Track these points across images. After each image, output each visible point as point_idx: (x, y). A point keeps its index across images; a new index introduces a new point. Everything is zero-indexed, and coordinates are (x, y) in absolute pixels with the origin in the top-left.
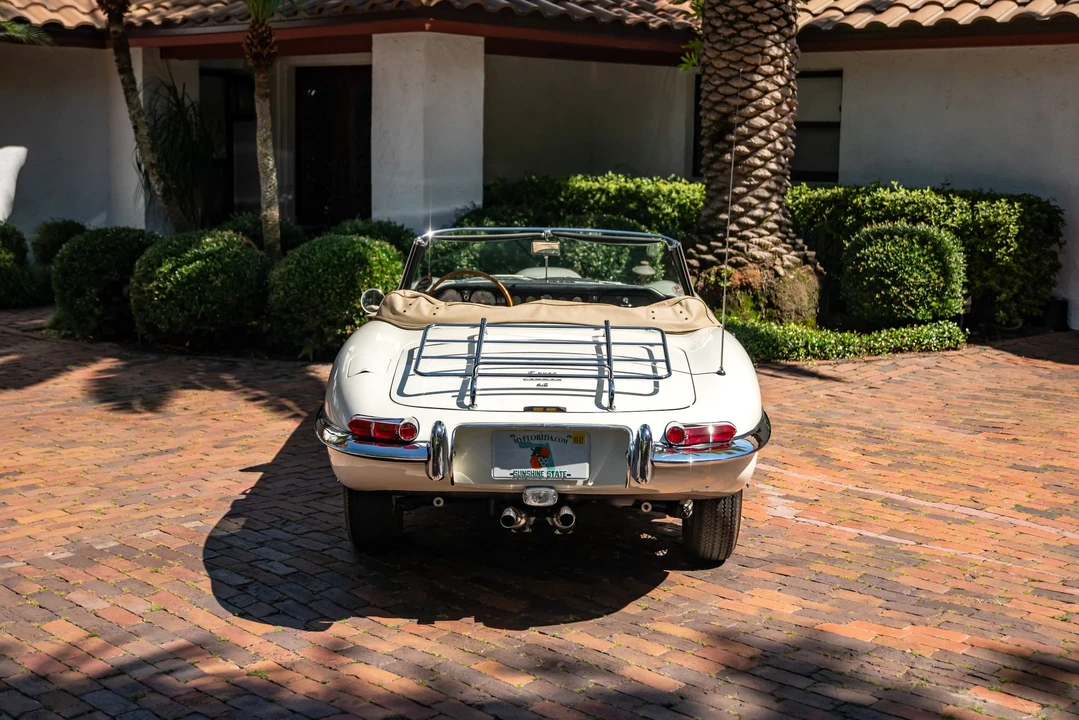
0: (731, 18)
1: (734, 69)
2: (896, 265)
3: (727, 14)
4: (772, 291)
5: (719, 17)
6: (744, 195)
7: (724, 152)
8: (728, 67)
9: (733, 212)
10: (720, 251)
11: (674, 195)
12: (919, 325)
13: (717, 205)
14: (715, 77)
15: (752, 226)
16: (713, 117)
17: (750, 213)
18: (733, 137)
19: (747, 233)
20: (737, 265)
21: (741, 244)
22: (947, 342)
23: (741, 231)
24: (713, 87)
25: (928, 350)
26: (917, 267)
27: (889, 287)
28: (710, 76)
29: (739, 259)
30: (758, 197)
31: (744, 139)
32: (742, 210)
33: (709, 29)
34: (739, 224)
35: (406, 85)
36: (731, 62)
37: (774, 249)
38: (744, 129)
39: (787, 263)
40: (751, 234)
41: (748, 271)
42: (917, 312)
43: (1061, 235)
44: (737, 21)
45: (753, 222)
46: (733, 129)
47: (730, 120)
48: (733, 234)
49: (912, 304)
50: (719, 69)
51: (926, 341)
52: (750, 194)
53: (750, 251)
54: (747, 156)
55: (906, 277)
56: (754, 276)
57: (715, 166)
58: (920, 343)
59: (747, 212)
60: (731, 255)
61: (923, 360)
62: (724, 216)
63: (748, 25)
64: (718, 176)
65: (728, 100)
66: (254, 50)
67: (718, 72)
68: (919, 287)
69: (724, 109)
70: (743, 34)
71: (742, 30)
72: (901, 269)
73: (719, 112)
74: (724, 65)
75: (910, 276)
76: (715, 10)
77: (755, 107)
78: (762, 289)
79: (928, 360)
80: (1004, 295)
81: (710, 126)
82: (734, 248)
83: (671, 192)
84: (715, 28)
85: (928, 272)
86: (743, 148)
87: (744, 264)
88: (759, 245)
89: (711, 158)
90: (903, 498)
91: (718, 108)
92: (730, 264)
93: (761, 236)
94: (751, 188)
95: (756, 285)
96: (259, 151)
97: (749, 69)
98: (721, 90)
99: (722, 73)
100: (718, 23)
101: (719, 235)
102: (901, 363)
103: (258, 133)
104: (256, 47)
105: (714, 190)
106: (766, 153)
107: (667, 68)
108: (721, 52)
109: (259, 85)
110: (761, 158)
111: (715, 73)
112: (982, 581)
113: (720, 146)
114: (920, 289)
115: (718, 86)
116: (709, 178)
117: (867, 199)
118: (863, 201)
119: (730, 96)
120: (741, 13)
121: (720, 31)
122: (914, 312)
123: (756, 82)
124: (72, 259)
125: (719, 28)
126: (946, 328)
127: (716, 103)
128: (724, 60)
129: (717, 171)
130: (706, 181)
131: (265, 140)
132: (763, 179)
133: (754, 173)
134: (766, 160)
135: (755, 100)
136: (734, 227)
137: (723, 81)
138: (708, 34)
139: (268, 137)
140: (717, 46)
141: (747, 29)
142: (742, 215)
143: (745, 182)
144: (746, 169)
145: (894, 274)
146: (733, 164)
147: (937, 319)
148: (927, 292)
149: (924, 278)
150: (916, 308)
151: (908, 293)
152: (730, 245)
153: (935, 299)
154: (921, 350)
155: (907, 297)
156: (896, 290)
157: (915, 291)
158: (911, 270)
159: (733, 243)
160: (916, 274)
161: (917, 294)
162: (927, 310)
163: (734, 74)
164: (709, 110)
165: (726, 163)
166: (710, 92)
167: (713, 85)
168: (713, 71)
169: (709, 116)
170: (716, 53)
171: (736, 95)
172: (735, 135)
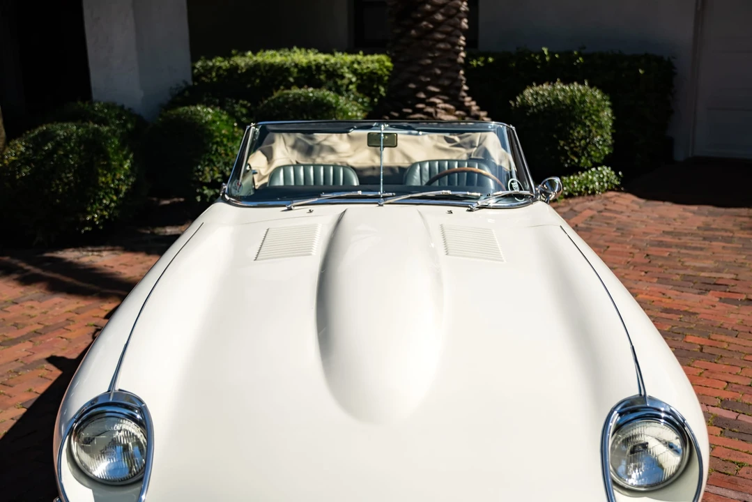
6: (430, 66)
7: (410, 28)
9: (421, 81)
10: (412, 117)
11: (356, 66)
12: (582, 172)
13: (405, 75)
15: (437, 93)
18: (417, 14)
19: (433, 99)
21: (430, 110)
22: (606, 185)
23: (428, 98)
25: (594, 194)
26: (580, 123)
27: (556, 141)
30: (441, 68)
31: (427, 15)
32: (429, 79)
34: (426, 92)
37: (457, 113)
38: (428, 7)
40: (437, 101)
42: (579, 162)
43: (673, 86)
45: (438, 90)
48: (422, 101)
49: (576, 154)
51: (591, 187)
52: (435, 64)
53: (439, 115)
54: (431, 31)
55: (572, 132)
57: (402, 41)
58: (587, 189)
59: (432, 81)
61: (592, 204)
62: (412, 86)
64: (405, 50)
68: (581, 140)
79: (595, 203)
82: (425, 113)
83: (353, 63)
85: (588, 126)
86: (427, 24)
88: (445, 109)
89: (398, 34)
93: (446, 102)
94: (435, 59)
101: (410, 102)
102: (577, 208)
105: (400, 63)
110: (443, 33)
113: (406, 23)
114: (583, 142)
122: (576, 160)
126: (605, 174)
129: (404, 45)
130: (393, 54)
133: (437, 46)
136: (422, 96)
142: (428, 84)
143: (430, 55)
144: (431, 43)
145: (560, 129)
146: (419, 38)
147: (596, 165)
148: (587, 144)
149: (585, 131)
150: (579, 158)
151: (572, 145)
152: (421, 111)
153: (594, 148)
154: (588, 195)
155: (571, 149)
156: (562, 143)
157: (578, 144)
158: (575, 126)
159: (422, 109)
160: (578, 129)
161: (580, 146)
162: (587, 159)
165: (412, 38)
172: (421, 12)
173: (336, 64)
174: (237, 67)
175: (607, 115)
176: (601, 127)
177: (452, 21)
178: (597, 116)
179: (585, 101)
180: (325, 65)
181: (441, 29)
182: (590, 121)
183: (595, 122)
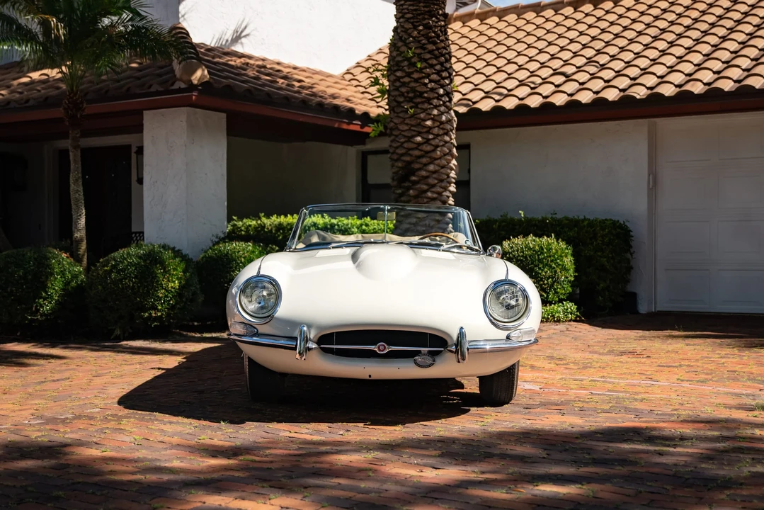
0: (411, 95)
1: (414, 131)
3: (408, 93)
5: (402, 95)
7: (408, 189)
8: (410, 129)
11: (364, 227)
12: (550, 305)
14: (400, 136)
16: (400, 165)
18: (413, 178)
22: (570, 316)
24: (399, 144)
25: (559, 321)
26: (547, 265)
28: (397, 136)
31: (423, 179)
33: (395, 104)
35: (171, 147)
36: (412, 126)
38: (422, 172)
42: (548, 296)
43: (631, 247)
44: (415, 97)
46: (415, 172)
47: (413, 166)
49: (544, 290)
50: (403, 131)
51: (557, 315)
54: (426, 191)
57: (403, 199)
58: (553, 316)
61: (557, 328)
63: (423, 100)
65: (411, 152)
66: (71, 112)
67: (403, 133)
68: (548, 279)
69: (408, 159)
70: (420, 106)
71: (419, 103)
73: (404, 161)
74: (406, 128)
75: (542, 270)
76: (399, 91)
77: (430, 157)
79: (561, 327)
80: (602, 285)
81: (398, 171)
83: (361, 225)
84: (399, 103)
85: (554, 268)
86: (423, 186)
89: (400, 194)
90: (603, 379)
91: (402, 158)
96: (71, 188)
97: (425, 130)
98: (405, 145)
99: (406, 134)
100: (401, 99)
102: (544, 329)
103: (71, 174)
105: (402, 216)
106: (439, 189)
108: (405, 119)
109: (73, 139)
110: (435, 193)
111: (400, 134)
112: (689, 405)
113: (407, 184)
114: (550, 280)
115: (403, 143)
119: (412, 149)
120: (419, 92)
121: (402, 105)
122: (546, 296)
123: (429, 140)
125: (402, 102)
126: (569, 307)
127: (402, 155)
128: (407, 124)
129: (404, 202)
131: (77, 180)
134: (439, 194)
135: (430, 152)
137: (406, 139)
138: (394, 107)
139: (79, 177)
140: (401, 115)
141: (423, 103)
146: (415, 197)
147: (561, 301)
148: (554, 282)
149: (552, 272)
150: (547, 293)
151: (541, 283)
153: (559, 287)
154: (555, 321)
157: (546, 282)
158: (543, 267)
160: (546, 270)
161: (548, 283)
162: (554, 294)
163: (414, 133)
164: (397, 160)
165: (411, 196)
166: (397, 148)
167: (398, 142)
168: (399, 132)
169: (396, 164)
170: (401, 120)
171: (416, 149)
172: (418, 176)
173: (347, 225)
174: (263, 227)
175: (568, 261)
176: (564, 269)
177: (443, 184)
178: (561, 261)
179: (551, 249)
180: (338, 225)
181: (433, 190)
182: (555, 264)
183: (559, 265)
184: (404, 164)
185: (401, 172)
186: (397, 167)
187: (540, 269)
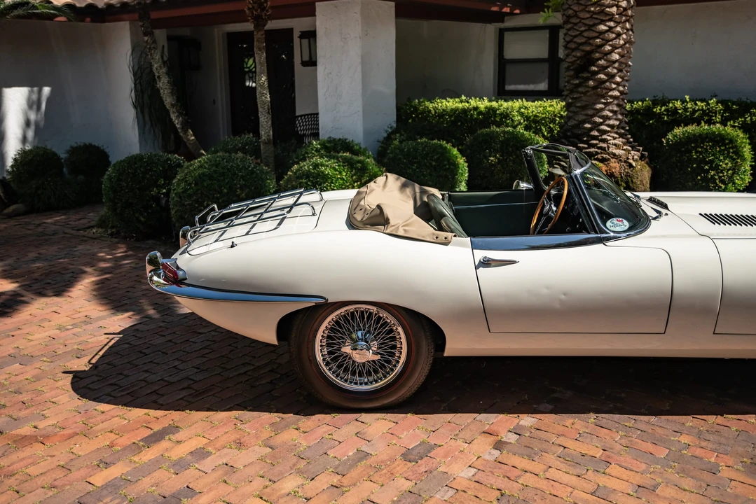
1: (597, 19)
2: (713, 155)
4: (629, 178)
6: (602, 110)
7: (588, 79)
8: (591, 17)
9: (595, 122)
10: (587, 150)
13: (581, 117)
14: (579, 25)
15: (609, 132)
16: (579, 54)
17: (606, 123)
18: (594, 68)
19: (605, 137)
20: (603, 160)
21: (604, 145)
23: (601, 136)
24: (578, 33)
27: (708, 171)
28: (576, 24)
29: (605, 156)
30: (612, 111)
31: (603, 69)
32: (601, 120)
34: (599, 131)
35: (345, 39)
36: (595, 13)
37: (625, 147)
38: (602, 62)
39: (636, 157)
40: (609, 138)
41: (611, 164)
42: (726, 187)
45: (609, 129)
46: (595, 62)
47: (592, 56)
48: (595, 138)
49: (723, 182)
50: (584, 19)
52: (607, 108)
53: (611, 150)
54: (605, 82)
55: (721, 163)
56: (615, 168)
57: (580, 89)
59: (604, 121)
60: (597, 153)
62: (588, 126)
64: (581, 97)
65: (591, 41)
66: (255, 12)
67: (583, 21)
68: (729, 170)
69: (588, 48)
72: (717, 158)
73: (583, 51)
74: (588, 15)
75: (723, 162)
77: (610, 45)
78: (622, 177)
81: (575, 61)
82: (598, 148)
85: (734, 159)
86: (602, 76)
87: (608, 160)
88: (615, 145)
89: (576, 84)
91: (581, 47)
92: (597, 159)
93: (615, 138)
94: (606, 104)
95: (617, 174)
97: (608, 18)
98: (586, 34)
99: (587, 22)
101: (585, 139)
104: (256, 11)
105: (578, 107)
106: (618, 79)
107: (479, 25)
109: (257, 41)
110: (615, 83)
111: (580, 22)
113: (585, 74)
114: (730, 172)
115: (582, 32)
116: (573, 98)
117: (663, 108)
118: (660, 110)
119: (593, 38)
123: (612, 28)
124: (119, 180)
127: (582, 44)
128: (589, 12)
129: (582, 93)
132: (615, 98)
133: (609, 94)
134: (618, 84)
135: (612, 40)
136: (596, 133)
137: (587, 28)
139: (265, 80)
142: (601, 124)
143: (603, 101)
144: (604, 91)
145: (711, 162)
146: (594, 88)
148: (734, 174)
149: (732, 164)
150: (726, 185)
151: (721, 175)
152: (594, 146)
153: (738, 178)
155: (720, 177)
156: (712, 173)
158: (724, 159)
159: (597, 144)
160: (727, 161)
162: (733, 186)
163: (597, 21)
164: (573, 50)
165: (589, 87)
166: (575, 36)
167: (578, 31)
168: (578, 21)
169: (574, 54)
170: (581, 7)
171: (597, 37)
172: (597, 67)
173: (508, 108)
175: (747, 150)
176: (744, 159)
177: (622, 74)
178: (741, 151)
180: (499, 110)
181: (613, 80)
182: (735, 155)
183: (739, 156)
184: (583, 53)
185: (578, 62)
186: (574, 56)
187: (721, 161)
